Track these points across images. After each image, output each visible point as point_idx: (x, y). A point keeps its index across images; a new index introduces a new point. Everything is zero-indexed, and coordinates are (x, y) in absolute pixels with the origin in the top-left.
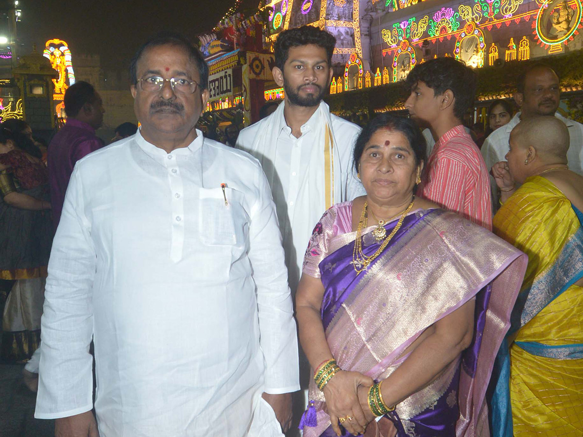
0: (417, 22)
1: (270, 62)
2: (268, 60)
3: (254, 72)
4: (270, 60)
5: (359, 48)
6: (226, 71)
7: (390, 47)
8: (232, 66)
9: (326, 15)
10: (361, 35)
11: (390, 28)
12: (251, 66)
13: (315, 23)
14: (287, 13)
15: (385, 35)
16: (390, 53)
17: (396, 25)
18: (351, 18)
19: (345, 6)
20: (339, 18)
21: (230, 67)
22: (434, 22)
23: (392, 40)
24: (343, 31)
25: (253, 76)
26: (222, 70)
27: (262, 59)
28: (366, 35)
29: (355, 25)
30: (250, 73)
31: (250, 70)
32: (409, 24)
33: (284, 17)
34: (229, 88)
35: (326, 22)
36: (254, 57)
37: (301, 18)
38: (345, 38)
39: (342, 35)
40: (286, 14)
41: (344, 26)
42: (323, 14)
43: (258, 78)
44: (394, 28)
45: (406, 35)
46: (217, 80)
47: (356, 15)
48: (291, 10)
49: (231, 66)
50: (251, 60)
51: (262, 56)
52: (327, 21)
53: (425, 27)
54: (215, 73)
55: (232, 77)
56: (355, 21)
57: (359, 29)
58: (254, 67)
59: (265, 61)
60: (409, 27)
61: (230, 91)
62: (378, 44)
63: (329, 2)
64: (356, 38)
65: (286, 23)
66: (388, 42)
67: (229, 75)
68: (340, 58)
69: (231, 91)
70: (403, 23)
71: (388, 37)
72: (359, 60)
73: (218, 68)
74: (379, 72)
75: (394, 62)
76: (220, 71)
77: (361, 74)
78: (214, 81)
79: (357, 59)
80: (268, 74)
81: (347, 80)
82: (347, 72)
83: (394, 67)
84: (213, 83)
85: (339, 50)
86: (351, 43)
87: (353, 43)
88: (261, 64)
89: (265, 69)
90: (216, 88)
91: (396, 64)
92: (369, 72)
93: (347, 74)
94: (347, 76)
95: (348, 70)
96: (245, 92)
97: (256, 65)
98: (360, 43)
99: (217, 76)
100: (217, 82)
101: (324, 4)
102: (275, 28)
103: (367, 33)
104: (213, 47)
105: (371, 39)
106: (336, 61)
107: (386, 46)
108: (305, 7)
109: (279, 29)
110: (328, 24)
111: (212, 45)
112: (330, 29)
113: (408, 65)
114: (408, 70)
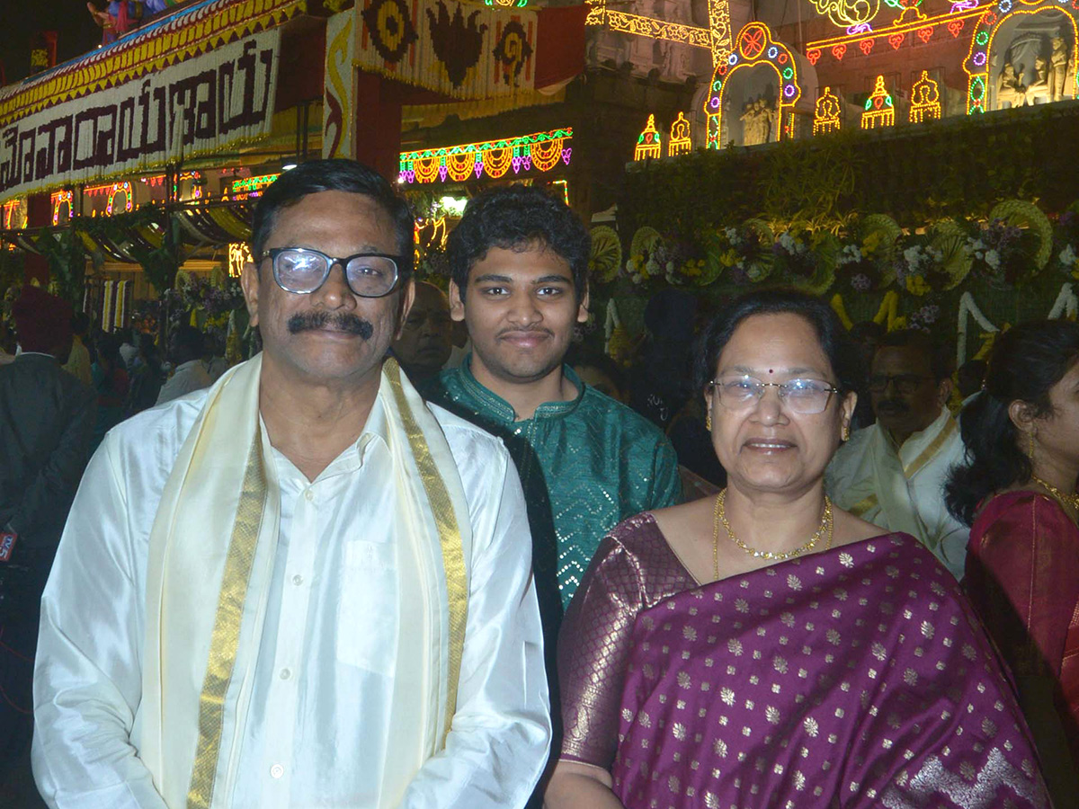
1: (437, 16)
2: (429, 11)
3: (378, 43)
4: (436, 10)
5: (721, 31)
6: (249, 39)
7: (844, 32)
8: (284, 17)
16: (841, 52)
21: (271, 24)
25: (373, 60)
26: (234, 38)
30: (364, 46)
31: (364, 37)
43: (388, 73)
46: (207, 77)
49: (277, 16)
54: (198, 53)
55: (275, 62)
58: (381, 24)
59: (419, 12)
61: (259, 118)
62: (788, 21)
66: (835, 15)
67: (266, 57)
69: (263, 122)
72: (778, 47)
73: (213, 32)
74: (884, 93)
75: (977, 49)
76: (221, 42)
77: (786, 100)
78: (191, 83)
79: (769, 45)
80: (424, 67)
81: (718, 124)
82: (715, 94)
83: (973, 69)
84: (188, 93)
85: (658, 28)
86: (685, 12)
87: (693, 10)
88: (406, 17)
89: (418, 43)
90: (196, 111)
91: (985, 58)
92: (830, 93)
93: (719, 101)
94: (716, 111)
95: (722, 87)
96: (333, 127)
97: (388, 19)
98: (723, 15)
99: (211, 62)
100: (203, 88)
105: (756, 6)
106: (641, 64)
107: (824, 28)
113: (1039, 64)
114: (1046, 82)
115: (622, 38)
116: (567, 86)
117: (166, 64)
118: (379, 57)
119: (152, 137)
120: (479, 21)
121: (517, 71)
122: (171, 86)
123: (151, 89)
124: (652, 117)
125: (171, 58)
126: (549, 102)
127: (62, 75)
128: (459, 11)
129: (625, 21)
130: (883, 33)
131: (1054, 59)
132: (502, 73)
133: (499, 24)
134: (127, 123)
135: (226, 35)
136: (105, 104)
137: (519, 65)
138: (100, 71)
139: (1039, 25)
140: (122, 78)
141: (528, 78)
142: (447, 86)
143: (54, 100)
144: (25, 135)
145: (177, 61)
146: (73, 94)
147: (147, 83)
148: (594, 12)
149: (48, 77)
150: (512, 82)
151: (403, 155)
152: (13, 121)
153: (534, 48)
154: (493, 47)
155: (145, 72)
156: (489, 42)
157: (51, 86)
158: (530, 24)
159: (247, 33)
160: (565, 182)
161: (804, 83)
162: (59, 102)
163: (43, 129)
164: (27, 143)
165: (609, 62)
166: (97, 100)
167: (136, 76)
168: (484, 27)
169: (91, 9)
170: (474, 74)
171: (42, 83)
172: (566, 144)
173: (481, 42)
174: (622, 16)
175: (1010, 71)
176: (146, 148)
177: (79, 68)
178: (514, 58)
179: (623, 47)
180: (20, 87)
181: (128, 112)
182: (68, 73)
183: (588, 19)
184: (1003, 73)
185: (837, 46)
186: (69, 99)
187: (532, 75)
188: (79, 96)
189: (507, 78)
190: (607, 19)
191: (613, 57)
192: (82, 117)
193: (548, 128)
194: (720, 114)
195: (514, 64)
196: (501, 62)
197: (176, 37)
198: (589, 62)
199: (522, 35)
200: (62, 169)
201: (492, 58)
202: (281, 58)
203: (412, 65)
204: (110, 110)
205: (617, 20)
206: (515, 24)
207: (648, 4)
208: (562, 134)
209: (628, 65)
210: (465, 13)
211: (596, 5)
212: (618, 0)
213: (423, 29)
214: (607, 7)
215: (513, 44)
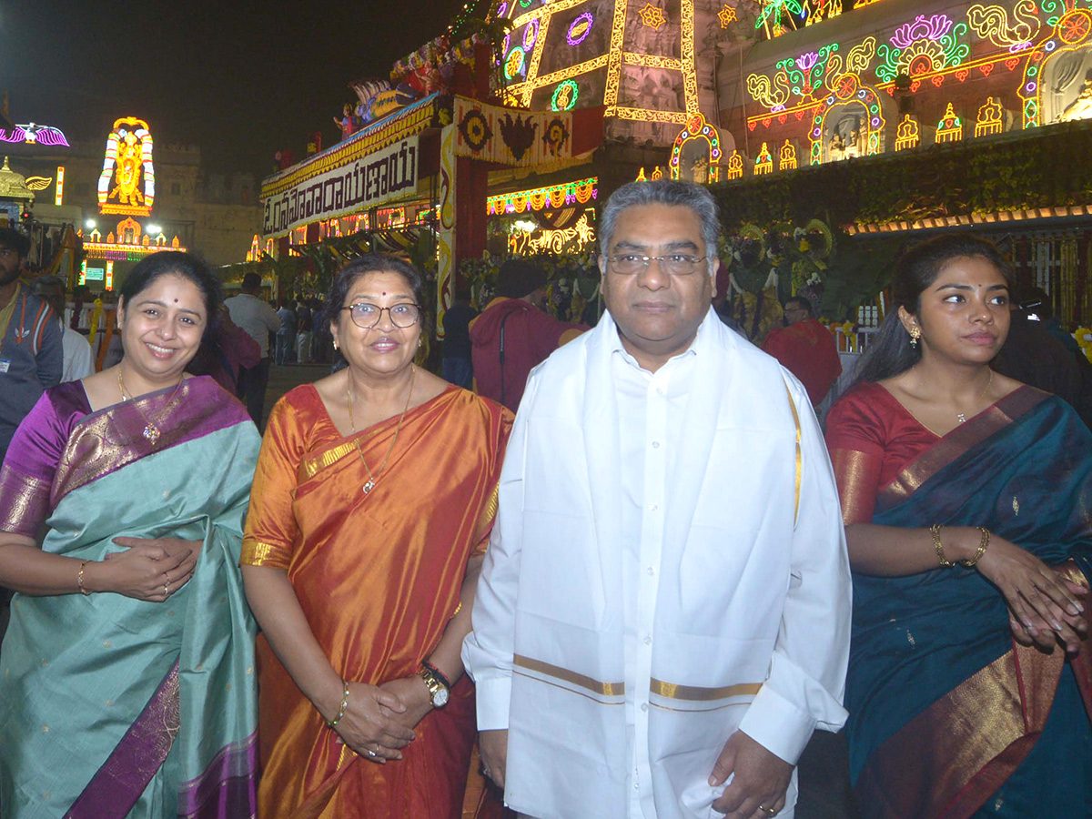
0: (843, 52)
1: (505, 122)
2: (500, 121)
3: (468, 141)
4: (504, 119)
6: (404, 141)
7: (768, 111)
8: (420, 129)
9: (624, 43)
10: (699, 86)
11: (769, 71)
12: (462, 127)
13: (598, 59)
14: (537, 45)
15: (754, 86)
16: (768, 122)
17: (785, 62)
18: (676, 53)
19: (661, 29)
20: (650, 51)
21: (414, 132)
22: (892, 47)
23: (774, 96)
24: (657, 77)
25: (465, 150)
26: (397, 140)
27: (487, 117)
28: (707, 88)
29: (686, 65)
30: (460, 144)
31: (460, 137)
32: (820, 59)
33: (529, 55)
34: (408, 177)
35: (623, 56)
36: (470, 108)
37: (563, 56)
38: (660, 93)
39: (654, 85)
40: (532, 49)
41: (662, 66)
42: (617, 38)
43: (477, 157)
44: (780, 70)
45: (813, 81)
46: (384, 161)
47: (688, 46)
48: (544, 39)
49: (417, 129)
50: (464, 114)
51: (487, 110)
52: (627, 55)
53: (867, 62)
54: (381, 148)
55: (416, 153)
56: (684, 58)
57: (694, 74)
58: (470, 130)
59: (494, 121)
60: (820, 64)
61: (411, 184)
62: (737, 105)
63: (629, 19)
64: (686, 93)
65: (532, 63)
66: (763, 100)
67: (412, 150)
68: (652, 129)
69: (413, 185)
70: (805, 57)
71: (764, 90)
72: (710, 128)
73: (388, 137)
74: (767, 153)
75: (816, 126)
76: (391, 143)
77: (714, 158)
78: (377, 165)
79: (704, 126)
80: (498, 150)
81: (677, 173)
82: (676, 155)
83: (814, 138)
84: (376, 169)
85: (651, 115)
86: (673, 103)
87: (679, 102)
88: (485, 126)
89: (493, 138)
90: (380, 180)
91: (820, 131)
92: (737, 153)
93: (678, 159)
94: (676, 165)
95: (679, 151)
96: (445, 187)
97: (473, 127)
98: (695, 104)
99: (386, 153)
100: (383, 168)
101: (620, 21)
102: (508, 77)
103: (709, 84)
104: (381, 103)
105: (718, 96)
106: (642, 137)
107: (758, 108)
108: (574, 32)
109: (518, 79)
110: (629, 62)
111: (379, 100)
112: (629, 71)
113: (853, 134)
114: (855, 145)
115: (628, 123)
116: (594, 153)
117: (366, 154)
118: (469, 149)
119: (360, 195)
120: (534, 122)
121: (560, 147)
122: (368, 166)
123: (359, 168)
124: (642, 170)
125: (368, 151)
126: (583, 163)
127: (317, 160)
128: (519, 117)
129: (629, 112)
130: (792, 110)
131: (861, 130)
132: (548, 150)
133: (546, 122)
134: (348, 186)
135: (393, 139)
136: (337, 177)
137: (561, 144)
138: (335, 158)
139: (853, 110)
140: (346, 162)
141: (566, 151)
142: (512, 160)
143: (314, 174)
144: (301, 193)
145: (371, 152)
146: (323, 171)
147: (357, 165)
148: (610, 108)
149: (312, 161)
150: (555, 154)
151: (489, 198)
152: (295, 185)
153: (570, 133)
154: (542, 136)
155: (356, 158)
156: (540, 133)
157: (312, 165)
158: (568, 120)
159: (403, 138)
160: (593, 209)
161: (724, 148)
162: (316, 175)
163: (309, 190)
164: (302, 197)
165: (619, 138)
166: (335, 174)
167: (352, 161)
168: (536, 125)
169: (336, 121)
170: (531, 152)
171: (309, 165)
172: (595, 187)
173: (534, 132)
174: (627, 110)
175: (837, 138)
176: (358, 200)
177: (326, 156)
178: (557, 140)
179: (629, 127)
180: (298, 166)
181: (348, 180)
182: (321, 159)
183: (606, 113)
184: (833, 140)
185: (766, 119)
186: (321, 173)
187: (570, 149)
188: (326, 171)
189: (552, 153)
190: (617, 112)
191: (623, 134)
192: (327, 183)
193: (584, 178)
194: (678, 167)
195: (557, 143)
196: (548, 144)
197: (371, 139)
198: (608, 138)
199: (561, 126)
200: (318, 212)
201: (542, 141)
202: (419, 151)
203: (490, 151)
204: (340, 179)
205: (624, 112)
206: (557, 121)
207: (648, 99)
208: (591, 181)
209: (632, 139)
210: (523, 119)
211: (610, 104)
212: (625, 101)
213: (496, 130)
214: (618, 104)
215: (556, 132)
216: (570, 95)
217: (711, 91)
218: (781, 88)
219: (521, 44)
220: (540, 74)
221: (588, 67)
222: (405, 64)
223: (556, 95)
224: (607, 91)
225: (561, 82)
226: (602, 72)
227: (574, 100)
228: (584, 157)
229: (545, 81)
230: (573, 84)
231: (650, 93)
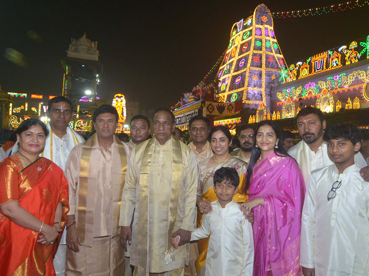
0: (296, 89)
2: (216, 106)
3: (209, 111)
4: (217, 105)
5: (264, 101)
6: (195, 110)
7: (281, 101)
9: (248, 85)
10: (266, 95)
11: (281, 92)
13: (242, 88)
14: (228, 83)
15: (278, 95)
17: (284, 90)
18: (260, 86)
19: (258, 80)
20: (255, 86)
22: (305, 89)
23: (282, 98)
24: (256, 92)
26: (193, 110)
27: (213, 105)
28: (268, 95)
29: (263, 90)
30: (207, 112)
31: (207, 110)
32: (291, 90)
33: (227, 85)
38: (257, 96)
39: (256, 94)
41: (257, 90)
42: (246, 84)
43: (211, 114)
44: (284, 92)
45: (290, 95)
46: (190, 114)
47: (264, 85)
48: (230, 82)
49: (197, 108)
50: (208, 105)
52: (248, 88)
53: (300, 92)
54: (190, 111)
56: (263, 88)
57: (265, 92)
58: (209, 109)
62: (275, 99)
63: (249, 79)
64: (263, 96)
65: (227, 88)
67: (196, 112)
68: (254, 105)
70: (288, 89)
71: (280, 96)
73: (191, 109)
74: (275, 113)
75: (283, 108)
77: (265, 114)
79: (263, 106)
80: (216, 112)
82: (257, 113)
85: (254, 102)
87: (261, 99)
88: (213, 107)
89: (215, 110)
91: (284, 110)
92: (269, 113)
98: (265, 99)
99: (191, 113)
100: (190, 116)
101: (247, 79)
102: (222, 90)
103: (269, 94)
104: (190, 99)
105: (271, 97)
106: (251, 107)
107: (279, 100)
108: (237, 81)
109: (224, 91)
110: (249, 89)
111: (189, 98)
112: (250, 91)
115: (248, 104)
116: (240, 112)
117: (186, 112)
118: (209, 113)
119: (185, 122)
120: (224, 105)
121: (231, 111)
122: (187, 115)
124: (251, 115)
126: (238, 114)
132: (228, 112)
133: (228, 105)
134: (182, 119)
140: (182, 113)
142: (220, 114)
147: (184, 114)
148: (244, 101)
151: (215, 122)
153: (234, 107)
154: (227, 108)
156: (226, 108)
158: (234, 104)
161: (267, 112)
165: (246, 108)
168: (225, 106)
170: (224, 112)
172: (240, 119)
174: (248, 101)
185: (280, 103)
187: (234, 111)
189: (229, 112)
192: (177, 118)
193: (238, 117)
194: (258, 116)
195: (231, 110)
196: (228, 110)
197: (187, 109)
198: (244, 108)
201: (227, 110)
202: (198, 113)
203: (214, 112)
204: (180, 118)
205: (247, 102)
206: (231, 105)
207: (254, 98)
208: (240, 118)
209: (249, 108)
210: (222, 105)
211: (244, 100)
212: (248, 99)
213: (216, 108)
214: (246, 100)
215: (230, 107)
216: (236, 97)
217: (269, 96)
218: (284, 96)
219: (225, 83)
220: (229, 91)
221: (240, 90)
222: (196, 88)
223: (232, 96)
224: (243, 96)
225: (233, 93)
226: (242, 92)
227: (236, 98)
228: (238, 112)
229: (230, 93)
230: (236, 94)
231: (255, 96)
